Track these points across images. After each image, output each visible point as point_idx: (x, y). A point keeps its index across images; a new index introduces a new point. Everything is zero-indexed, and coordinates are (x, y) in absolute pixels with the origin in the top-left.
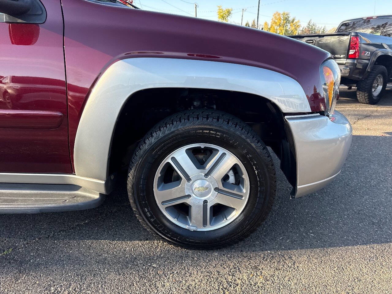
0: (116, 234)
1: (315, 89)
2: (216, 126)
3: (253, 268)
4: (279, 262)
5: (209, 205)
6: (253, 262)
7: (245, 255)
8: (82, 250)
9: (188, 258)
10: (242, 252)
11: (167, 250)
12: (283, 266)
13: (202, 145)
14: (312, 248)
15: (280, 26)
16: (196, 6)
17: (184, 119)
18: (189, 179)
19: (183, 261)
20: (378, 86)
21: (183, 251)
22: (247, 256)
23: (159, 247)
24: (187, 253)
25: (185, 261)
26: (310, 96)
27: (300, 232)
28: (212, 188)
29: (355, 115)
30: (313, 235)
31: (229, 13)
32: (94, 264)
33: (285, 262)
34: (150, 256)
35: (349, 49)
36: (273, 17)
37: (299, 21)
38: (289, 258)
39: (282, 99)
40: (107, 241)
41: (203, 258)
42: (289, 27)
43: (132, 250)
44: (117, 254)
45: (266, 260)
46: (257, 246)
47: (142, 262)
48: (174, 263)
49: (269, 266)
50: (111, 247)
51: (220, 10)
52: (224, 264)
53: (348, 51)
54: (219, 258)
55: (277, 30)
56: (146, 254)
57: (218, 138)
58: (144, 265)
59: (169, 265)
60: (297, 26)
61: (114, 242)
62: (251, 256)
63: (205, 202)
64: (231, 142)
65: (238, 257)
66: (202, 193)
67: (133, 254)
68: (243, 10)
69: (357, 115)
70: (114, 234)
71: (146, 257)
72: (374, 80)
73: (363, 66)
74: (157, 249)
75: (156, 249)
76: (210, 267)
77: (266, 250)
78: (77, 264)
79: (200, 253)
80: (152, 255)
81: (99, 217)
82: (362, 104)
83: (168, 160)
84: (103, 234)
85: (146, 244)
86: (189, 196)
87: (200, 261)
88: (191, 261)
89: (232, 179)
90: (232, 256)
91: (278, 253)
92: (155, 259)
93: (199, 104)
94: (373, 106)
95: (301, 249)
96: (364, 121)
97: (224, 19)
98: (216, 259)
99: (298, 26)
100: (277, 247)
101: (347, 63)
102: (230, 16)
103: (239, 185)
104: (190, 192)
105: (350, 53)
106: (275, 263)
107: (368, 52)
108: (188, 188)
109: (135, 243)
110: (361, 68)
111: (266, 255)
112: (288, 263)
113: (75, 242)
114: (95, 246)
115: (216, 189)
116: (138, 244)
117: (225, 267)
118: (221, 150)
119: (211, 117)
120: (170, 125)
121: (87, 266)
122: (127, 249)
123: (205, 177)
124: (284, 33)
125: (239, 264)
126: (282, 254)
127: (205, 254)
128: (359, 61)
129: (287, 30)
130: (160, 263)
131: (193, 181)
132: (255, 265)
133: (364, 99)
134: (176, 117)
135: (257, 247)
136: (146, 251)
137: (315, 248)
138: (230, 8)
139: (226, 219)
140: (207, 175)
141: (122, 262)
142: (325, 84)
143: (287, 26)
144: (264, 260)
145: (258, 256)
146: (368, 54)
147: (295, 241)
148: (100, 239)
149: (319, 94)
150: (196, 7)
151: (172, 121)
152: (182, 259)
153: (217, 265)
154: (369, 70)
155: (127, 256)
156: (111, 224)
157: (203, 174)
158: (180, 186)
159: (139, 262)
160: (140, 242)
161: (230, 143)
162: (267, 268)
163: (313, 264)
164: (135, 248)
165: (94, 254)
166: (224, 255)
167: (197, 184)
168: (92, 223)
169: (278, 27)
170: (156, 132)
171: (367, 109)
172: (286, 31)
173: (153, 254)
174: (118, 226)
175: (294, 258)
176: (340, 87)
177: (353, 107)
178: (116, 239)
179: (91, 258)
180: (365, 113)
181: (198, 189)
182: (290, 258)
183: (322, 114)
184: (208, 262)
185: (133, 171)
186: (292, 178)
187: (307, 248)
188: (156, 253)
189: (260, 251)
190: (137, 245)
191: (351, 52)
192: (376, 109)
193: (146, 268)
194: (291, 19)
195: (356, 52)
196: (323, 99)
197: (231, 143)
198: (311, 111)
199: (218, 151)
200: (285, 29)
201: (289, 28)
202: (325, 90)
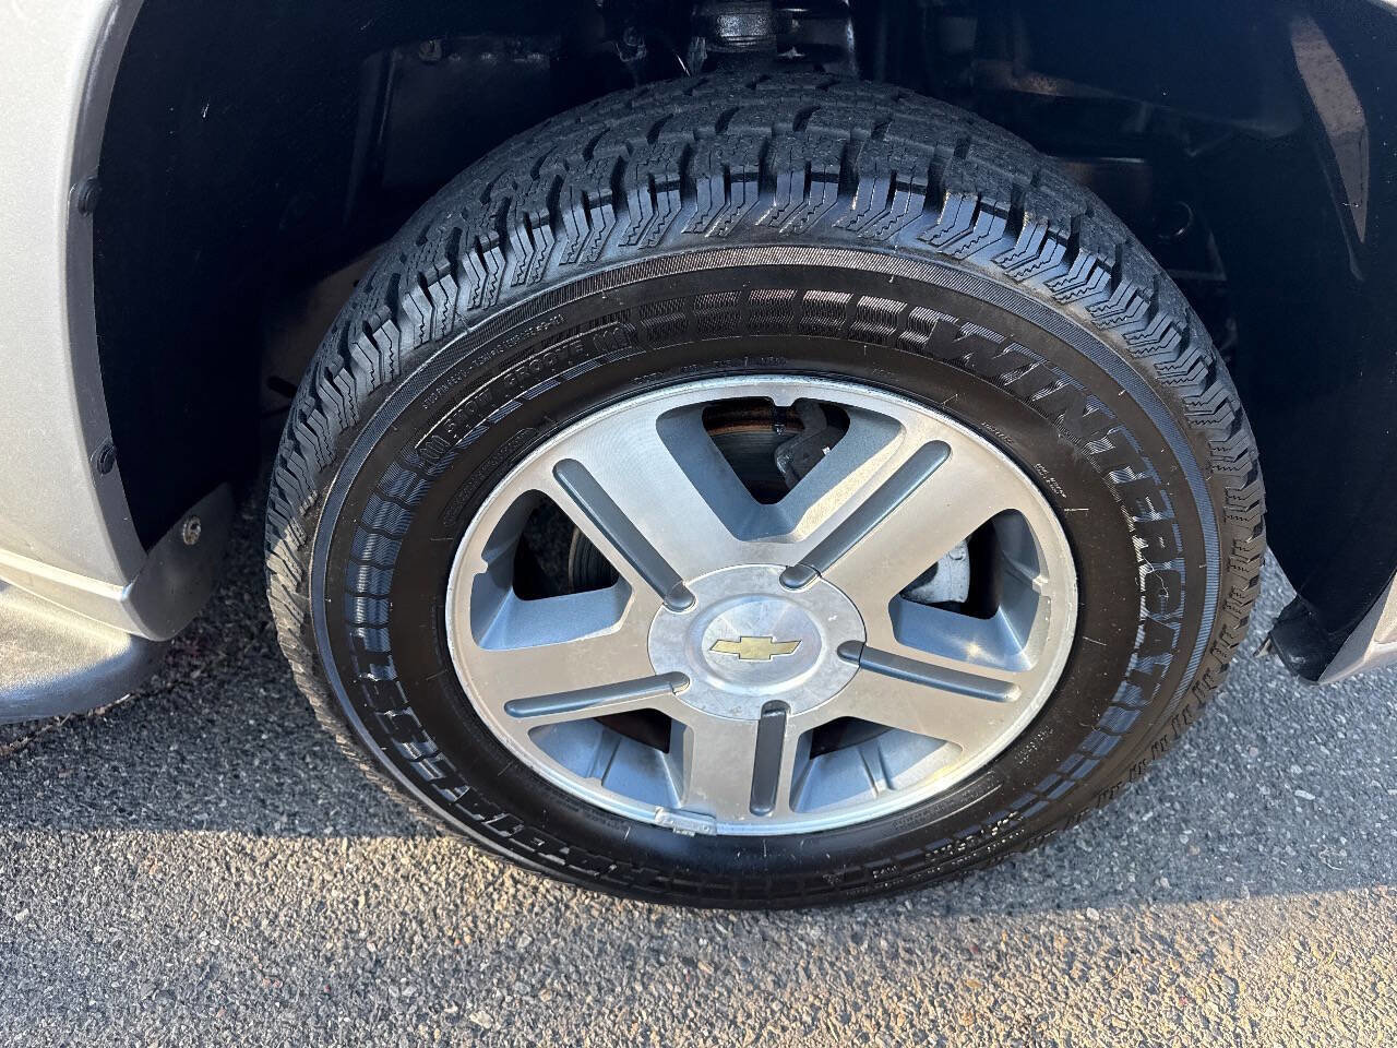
0: (277, 790)
2: (907, 253)
3: (1018, 1035)
4: (1152, 991)
5: (798, 724)
6: (1015, 990)
7: (969, 940)
8: (84, 901)
9: (661, 965)
10: (950, 920)
11: (550, 904)
12: (1178, 1021)
13: (785, 390)
14: (1315, 888)
17: (654, 190)
18: (675, 594)
19: (639, 988)
21: (637, 914)
22: (978, 949)
23: (509, 883)
24: (660, 923)
25: (645, 987)
27: (1243, 777)
28: (824, 645)
30: (1310, 797)
32: (143, 1009)
33: (1182, 990)
34: (458, 951)
38: (1202, 957)
40: (227, 836)
41: (744, 960)
43: (362, 900)
44: (276, 935)
45: (1085, 977)
46: (1026, 874)
47: (408, 992)
48: (589, 999)
49: (1100, 1025)
50: (248, 878)
52: (857, 1008)
54: (832, 964)
56: (435, 931)
57: (917, 347)
58: (421, 1017)
59: (561, 1011)
61: (266, 843)
62: (1002, 947)
63: (770, 710)
64: (1009, 378)
65: (934, 950)
66: (757, 666)
67: (363, 935)
70: (267, 789)
71: (435, 954)
74: (495, 896)
75: (490, 896)
76: (784, 1029)
77: (1079, 903)
78: (49, 1008)
79: (727, 923)
80: (467, 939)
81: (196, 667)
84: (207, 790)
85: (439, 858)
86: (674, 678)
87: (728, 981)
88: (677, 989)
90: (901, 944)
91: (1142, 926)
92: (483, 966)
93: (758, 28)
95: (1256, 893)
98: (815, 971)
100: (1132, 879)
104: (680, 661)
106: (1131, 997)
108: (673, 638)
109: (376, 851)
111: (1077, 939)
112: (1199, 1001)
113: (50, 843)
114: (160, 876)
115: (852, 650)
116: (393, 857)
117: (868, 1026)
118: (920, 427)
119: (875, 174)
120: (536, 232)
121: (106, 1025)
122: (334, 893)
123: (788, 582)
125: (942, 1004)
126: (1163, 932)
127: (756, 930)
130: (508, 999)
131: (703, 606)
132: (1028, 1018)
134: (588, 154)
135: (1026, 880)
136: (435, 910)
137: (1327, 887)
139: (890, 786)
140: (796, 574)
141: (302, 994)
144: (1072, 979)
145: (1036, 947)
147: (1220, 838)
148: (189, 826)
151: (553, 202)
152: (631, 968)
153: (821, 1014)
155: (329, 945)
156: (254, 716)
157: (776, 570)
158: (617, 627)
159: (393, 992)
160: (404, 849)
161: (1001, 383)
162: (1094, 1035)
163: (1332, 1006)
164: (376, 887)
165: (151, 936)
166: (857, 939)
167: (728, 622)
168: (150, 706)
170: (424, 285)
173: (472, 933)
174: (288, 733)
175: (1226, 957)
178: (277, 826)
179: (133, 964)
181: (735, 648)
182: (1208, 957)
184: (770, 987)
185: (293, 547)
187: (1288, 887)
188: (490, 928)
189: (1046, 911)
190: (389, 869)
193: (432, 1034)
197: (1011, 389)
199: (893, 425)
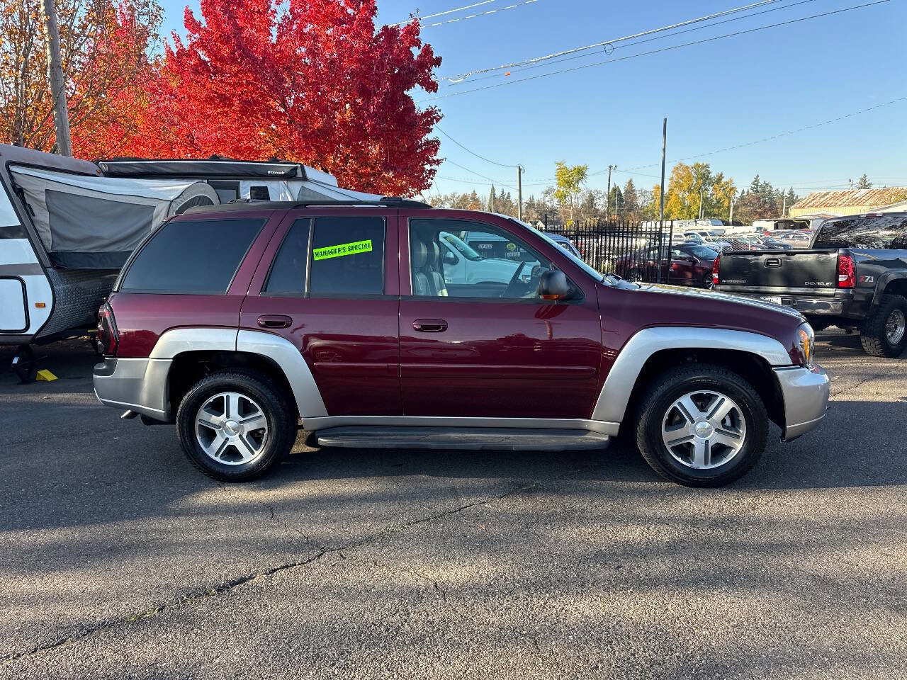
1: (793, 345)
5: (710, 444)
6: (753, 494)
13: (705, 392)
15: (690, 191)
16: (520, 169)
18: (693, 421)
20: (896, 328)
26: (789, 351)
28: (713, 429)
29: (858, 374)
31: (581, 173)
32: (615, 493)
34: (659, 490)
35: (838, 272)
36: (672, 174)
37: (731, 181)
39: (768, 354)
42: (710, 192)
44: (629, 489)
51: (562, 171)
53: (837, 278)
55: (683, 199)
57: (719, 386)
60: (728, 189)
63: (707, 442)
66: (704, 434)
67: (643, 489)
68: (610, 167)
69: (862, 374)
72: (887, 319)
73: (866, 297)
82: (873, 358)
83: (675, 404)
86: (693, 436)
89: (728, 423)
94: (891, 360)
95: (795, 489)
96: (872, 383)
97: (570, 188)
99: (732, 189)
101: (838, 294)
102: (583, 181)
103: (734, 427)
104: (693, 433)
105: (840, 280)
107: (869, 277)
108: (692, 429)
110: (864, 300)
115: (717, 430)
118: (721, 396)
122: (635, 486)
124: (702, 205)
128: (858, 290)
129: (707, 198)
131: (696, 423)
133: (875, 349)
138: (582, 165)
139: (726, 457)
140: (708, 418)
142: (801, 342)
143: (706, 190)
146: (870, 279)
149: (797, 348)
150: (520, 173)
154: (877, 303)
157: (706, 417)
158: (685, 427)
159: (652, 493)
161: (728, 389)
167: (700, 426)
169: (687, 193)
170: (667, 382)
171: (880, 365)
172: (706, 200)
173: (661, 489)
176: (816, 344)
177: (856, 363)
180: (876, 372)
181: (701, 430)
183: (802, 366)
186: (781, 422)
189: (757, 489)
191: (842, 278)
192: (895, 365)
194: (713, 175)
195: (849, 278)
196: (801, 353)
197: (730, 389)
198: (791, 363)
199: (718, 396)
200: (703, 198)
201: (712, 195)
202: (802, 346)
